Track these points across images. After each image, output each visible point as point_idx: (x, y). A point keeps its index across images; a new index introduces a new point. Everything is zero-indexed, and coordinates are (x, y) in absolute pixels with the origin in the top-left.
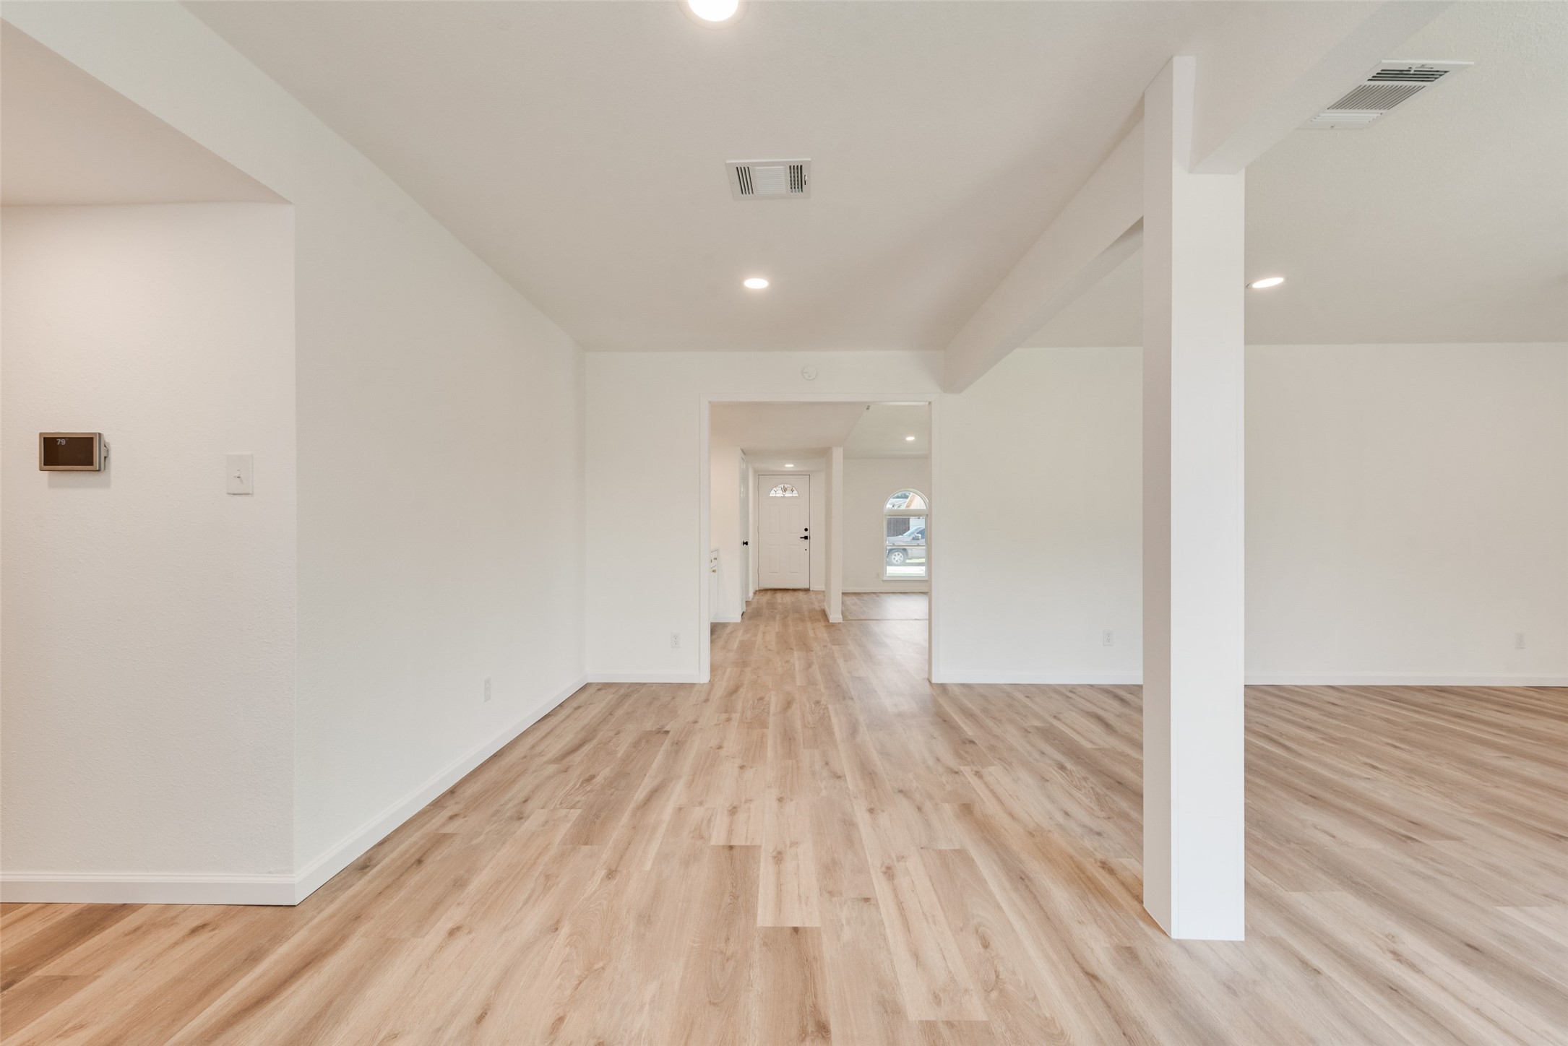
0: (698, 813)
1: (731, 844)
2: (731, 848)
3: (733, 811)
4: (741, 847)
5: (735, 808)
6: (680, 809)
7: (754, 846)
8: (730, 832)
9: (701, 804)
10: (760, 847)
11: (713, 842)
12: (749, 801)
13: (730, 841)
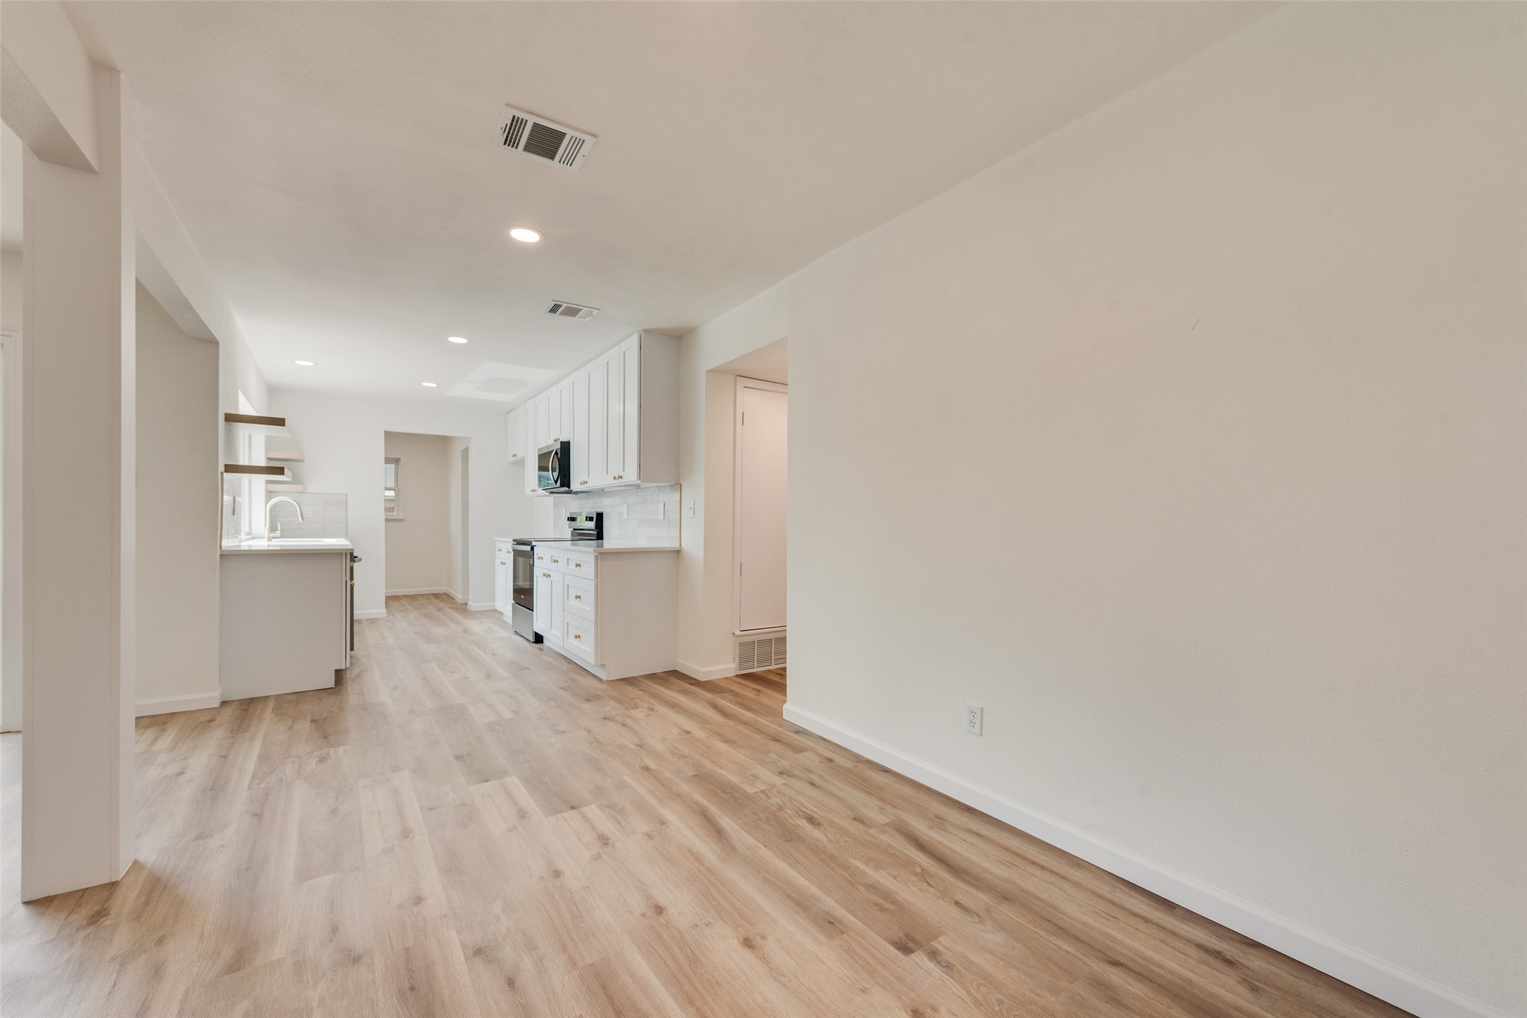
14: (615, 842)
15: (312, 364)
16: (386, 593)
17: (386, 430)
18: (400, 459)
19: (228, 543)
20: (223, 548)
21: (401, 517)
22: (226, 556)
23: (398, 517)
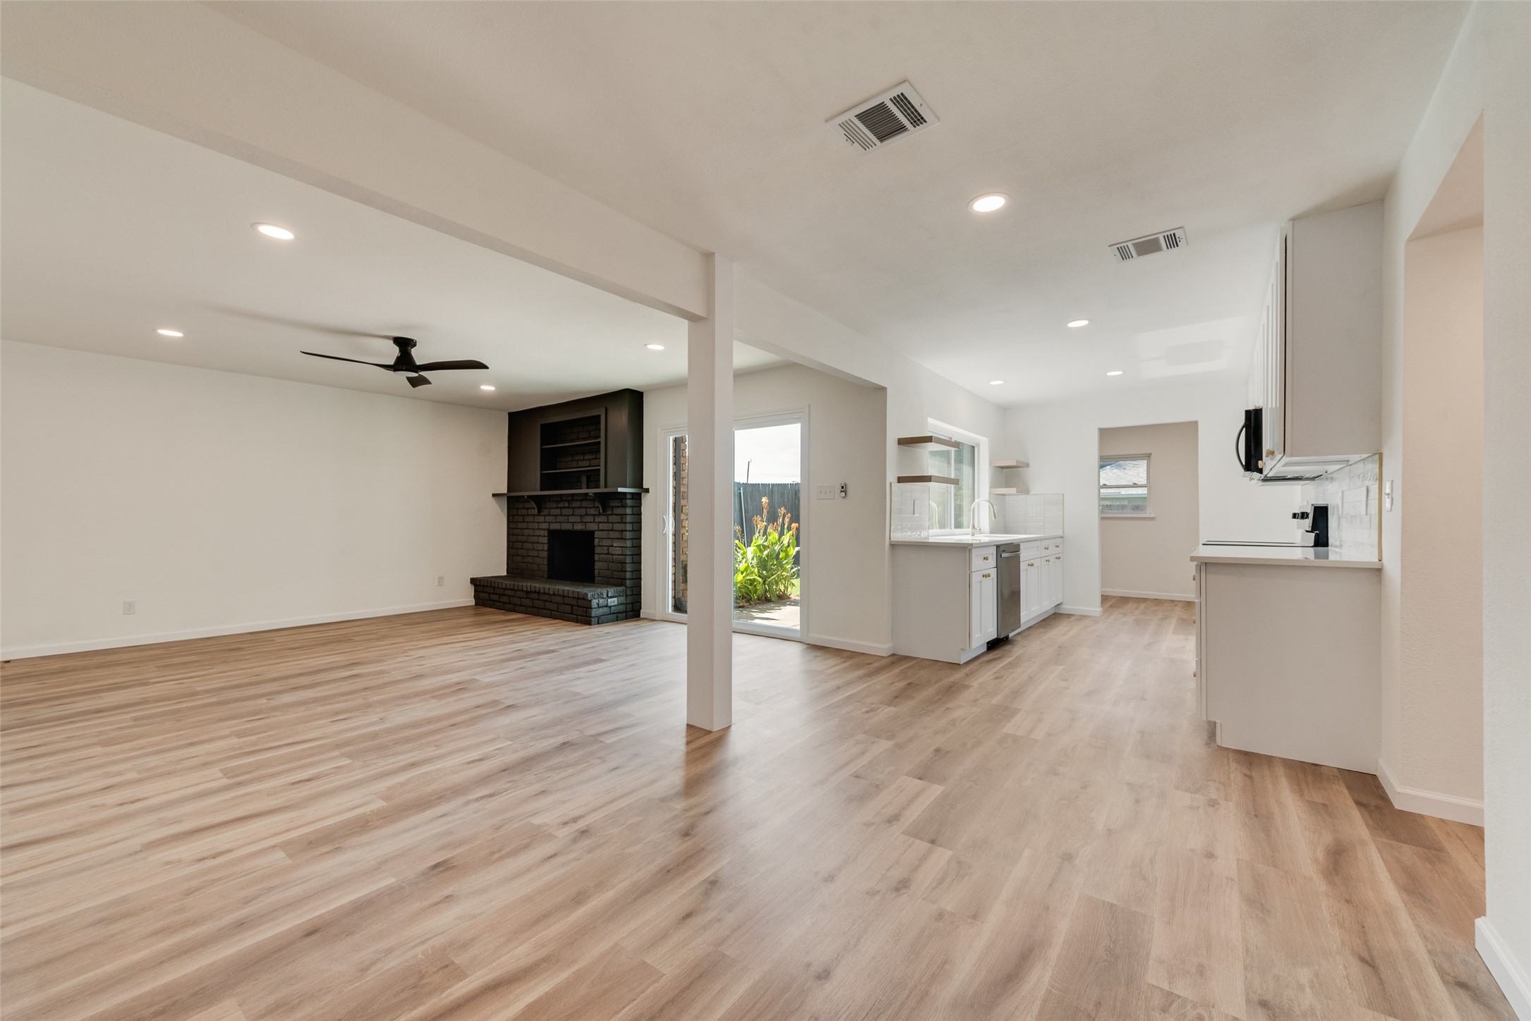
0: (951, 901)
1: (930, 845)
2: (933, 842)
3: (902, 886)
4: (921, 839)
5: (897, 890)
6: (975, 917)
7: (908, 835)
8: (924, 858)
9: (940, 916)
10: (903, 833)
11: (949, 853)
12: (872, 893)
13: (930, 848)
14: (906, 895)
15: (1002, 382)
16: (1102, 591)
17: (1101, 427)
18: (1151, 454)
19: (898, 536)
20: (892, 540)
21: (1152, 516)
22: (894, 546)
23: (1150, 516)
